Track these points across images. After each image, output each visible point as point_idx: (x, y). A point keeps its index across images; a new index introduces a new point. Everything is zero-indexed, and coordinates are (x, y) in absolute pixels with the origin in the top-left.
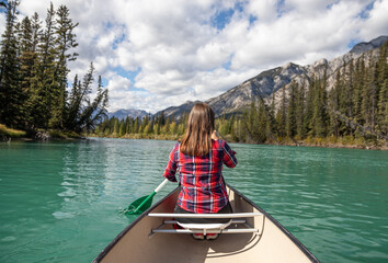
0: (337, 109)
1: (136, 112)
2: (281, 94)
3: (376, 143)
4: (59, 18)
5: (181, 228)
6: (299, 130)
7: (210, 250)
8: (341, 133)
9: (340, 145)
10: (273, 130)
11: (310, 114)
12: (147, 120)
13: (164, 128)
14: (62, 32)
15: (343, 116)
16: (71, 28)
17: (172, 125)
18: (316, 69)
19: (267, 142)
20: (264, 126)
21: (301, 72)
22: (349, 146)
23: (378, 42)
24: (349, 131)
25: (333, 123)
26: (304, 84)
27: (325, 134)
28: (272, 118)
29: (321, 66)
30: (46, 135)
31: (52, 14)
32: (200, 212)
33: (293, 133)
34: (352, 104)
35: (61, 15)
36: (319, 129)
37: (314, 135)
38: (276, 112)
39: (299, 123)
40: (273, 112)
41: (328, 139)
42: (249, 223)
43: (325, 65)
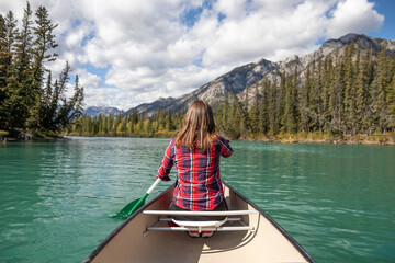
0: (308, 106)
1: (107, 109)
2: (254, 90)
3: (342, 137)
4: (38, 19)
5: (177, 225)
6: (271, 126)
7: (205, 247)
8: (311, 129)
9: (310, 140)
10: (247, 126)
11: (282, 110)
12: (120, 117)
13: (138, 125)
14: (41, 32)
15: (313, 112)
16: (50, 29)
17: (146, 123)
18: (288, 65)
19: (241, 138)
20: (238, 123)
21: (273, 68)
22: (318, 141)
23: (347, 39)
24: (318, 127)
25: (304, 120)
26: (275, 81)
27: (296, 130)
28: (246, 115)
29: (292, 62)
30: (29, 134)
31: (29, 14)
32: (196, 210)
33: (266, 130)
34: (321, 101)
35: (40, 16)
36: (290, 124)
37: (286, 130)
38: (249, 108)
39: (271, 119)
40: (246, 109)
41: (299, 134)
42: (244, 220)
43: (297, 61)
